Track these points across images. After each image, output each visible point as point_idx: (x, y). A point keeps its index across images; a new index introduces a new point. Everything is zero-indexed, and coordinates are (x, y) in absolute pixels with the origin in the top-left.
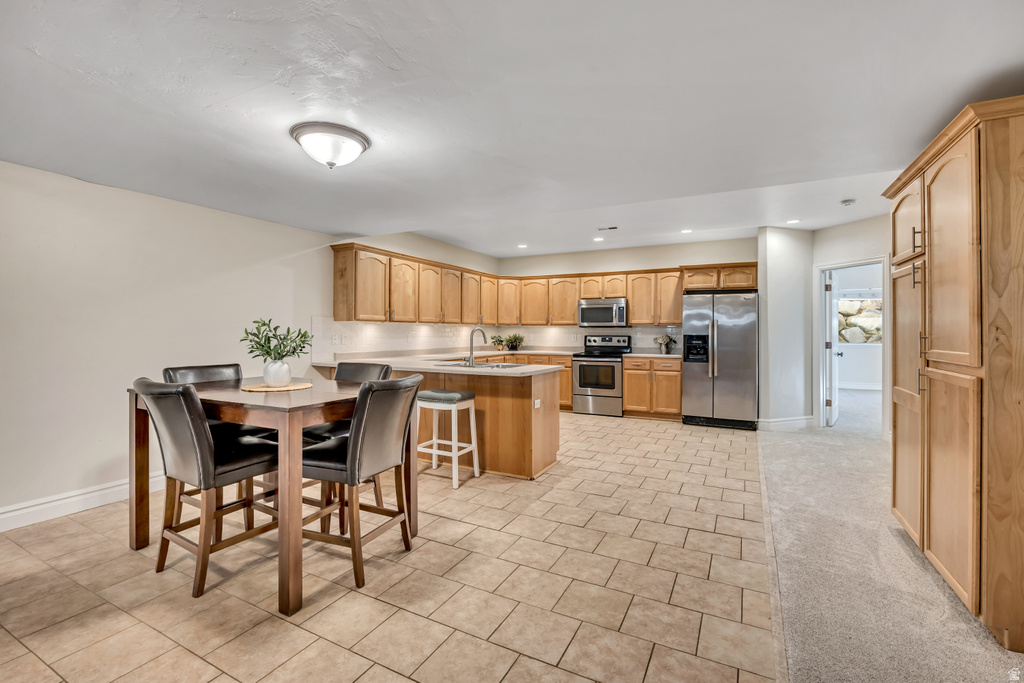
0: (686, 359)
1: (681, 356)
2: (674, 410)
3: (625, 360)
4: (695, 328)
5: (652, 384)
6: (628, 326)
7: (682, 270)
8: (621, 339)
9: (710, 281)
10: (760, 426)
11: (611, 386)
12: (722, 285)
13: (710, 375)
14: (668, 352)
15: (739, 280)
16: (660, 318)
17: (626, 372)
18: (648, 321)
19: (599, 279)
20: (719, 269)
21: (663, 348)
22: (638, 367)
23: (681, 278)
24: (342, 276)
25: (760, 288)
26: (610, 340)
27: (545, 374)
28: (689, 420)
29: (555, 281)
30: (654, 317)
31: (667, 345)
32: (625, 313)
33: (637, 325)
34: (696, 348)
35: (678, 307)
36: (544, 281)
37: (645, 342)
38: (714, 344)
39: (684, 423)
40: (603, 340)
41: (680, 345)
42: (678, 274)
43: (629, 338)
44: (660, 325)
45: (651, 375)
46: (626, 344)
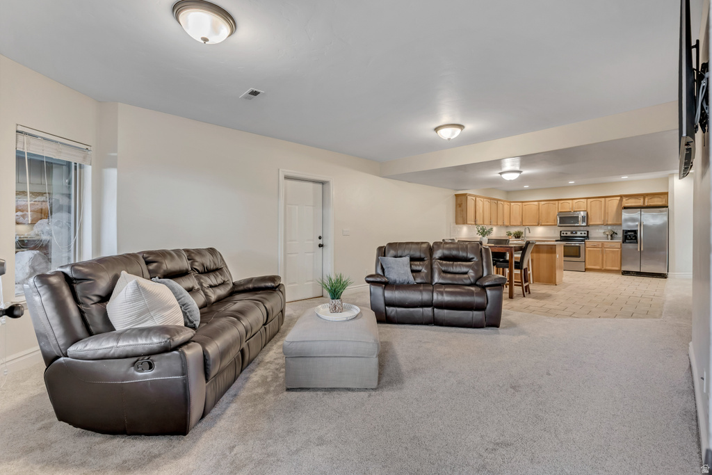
0: (624, 242)
1: (621, 241)
2: (617, 268)
3: (587, 243)
4: (629, 226)
5: (603, 255)
6: (587, 225)
7: (621, 196)
8: (583, 232)
9: (640, 202)
10: (669, 276)
11: (579, 256)
12: (646, 204)
13: (639, 250)
14: (611, 239)
15: (657, 202)
16: (607, 221)
17: (587, 249)
18: (600, 223)
19: (570, 201)
20: (644, 196)
21: (609, 236)
22: (595, 247)
23: (621, 201)
24: (460, 206)
25: (669, 205)
26: (576, 233)
27: (560, 245)
28: (626, 273)
29: (543, 203)
30: (604, 221)
31: (611, 236)
32: (586, 218)
33: (593, 225)
34: (630, 236)
35: (619, 215)
36: (536, 203)
37: (598, 234)
38: (640, 235)
39: (623, 274)
40: (572, 233)
41: (620, 235)
42: (619, 198)
43: (588, 232)
44: (607, 225)
45: (602, 251)
46: (586, 235)
